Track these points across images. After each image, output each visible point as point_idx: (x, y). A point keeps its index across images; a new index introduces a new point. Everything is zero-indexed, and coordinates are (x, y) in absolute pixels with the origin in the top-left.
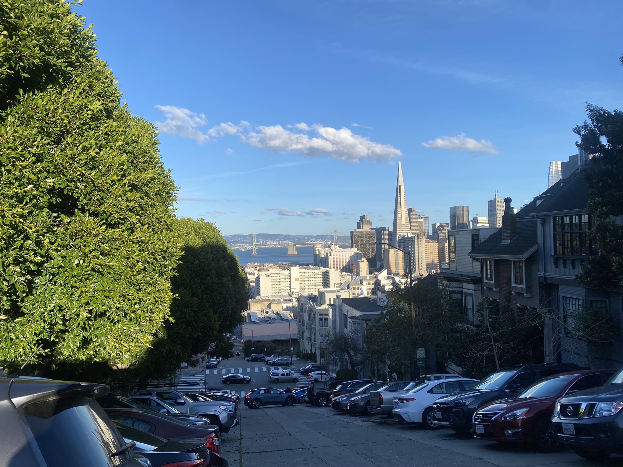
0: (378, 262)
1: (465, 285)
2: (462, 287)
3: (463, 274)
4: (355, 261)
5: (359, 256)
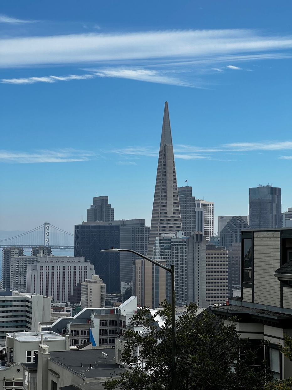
0: (122, 283)
1: (268, 330)
2: (263, 333)
3: (265, 308)
4: (80, 280)
5: (88, 270)
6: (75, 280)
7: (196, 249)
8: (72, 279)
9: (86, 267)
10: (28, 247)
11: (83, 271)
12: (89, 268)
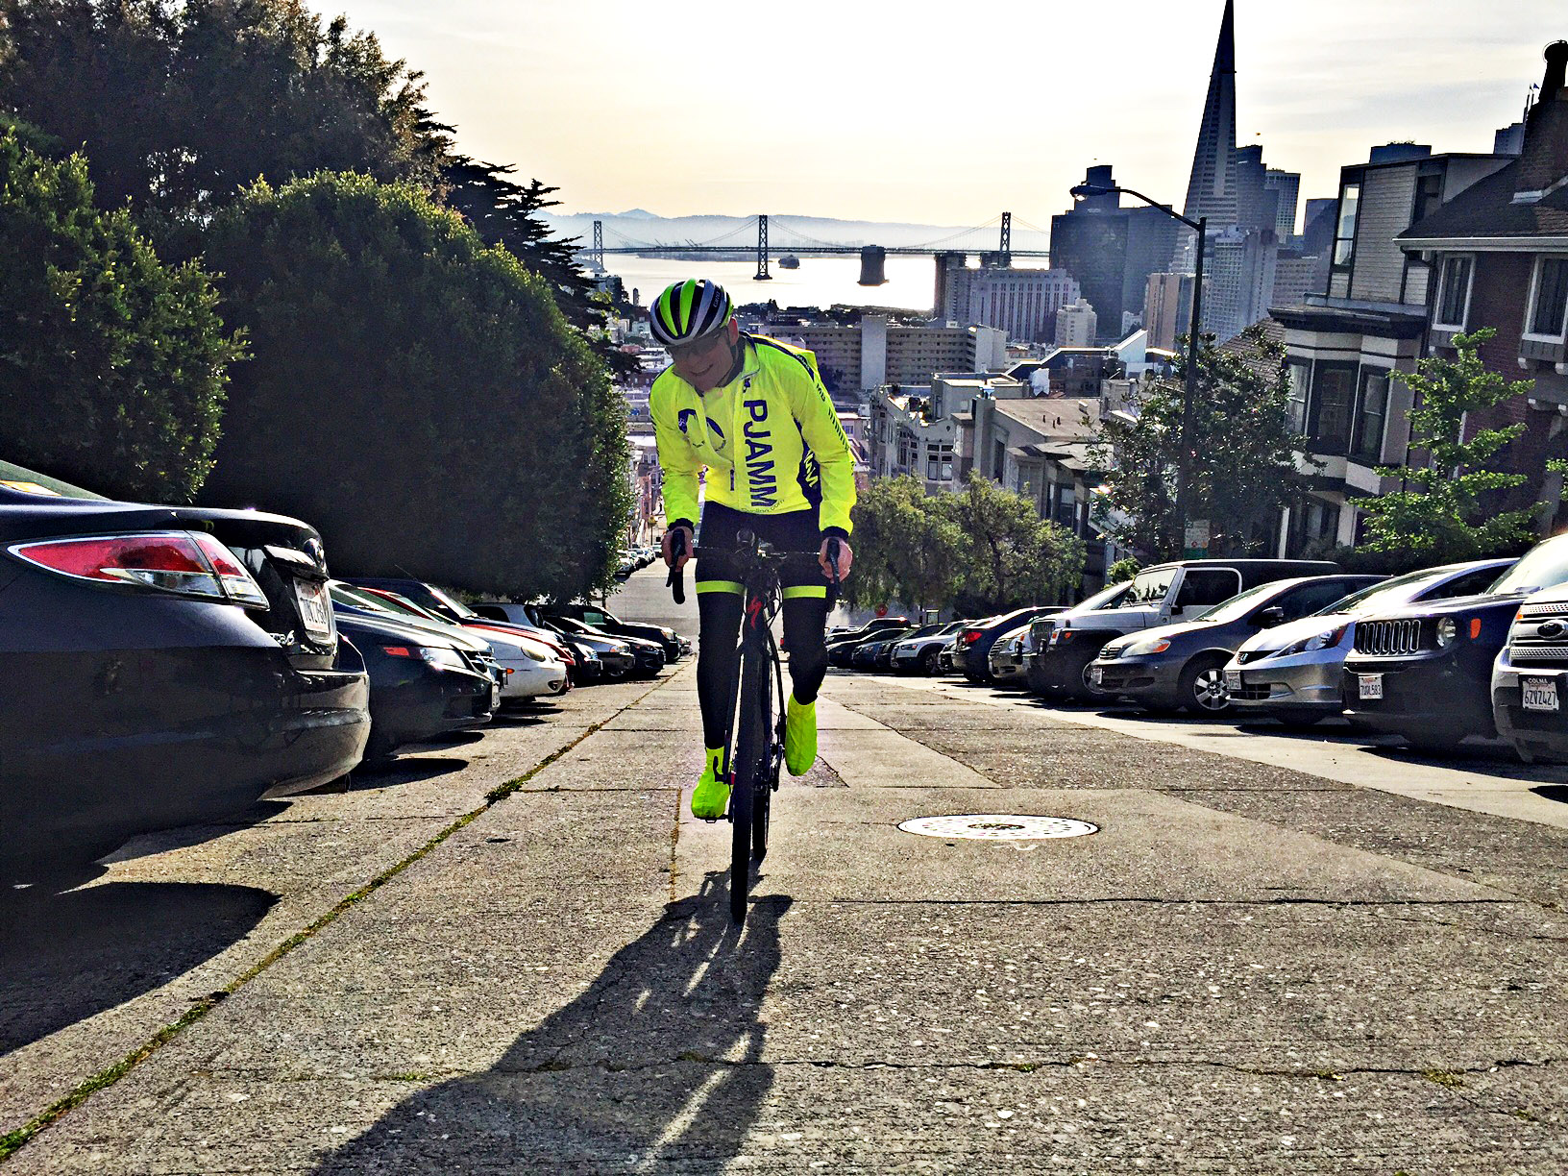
2: (1359, 349)
3: (1369, 307)
4: (1056, 307)
5: (1070, 292)
6: (1047, 307)
7: (1259, 257)
8: (1043, 305)
9: (1066, 287)
10: (973, 253)
11: (1061, 292)
12: (1071, 287)
